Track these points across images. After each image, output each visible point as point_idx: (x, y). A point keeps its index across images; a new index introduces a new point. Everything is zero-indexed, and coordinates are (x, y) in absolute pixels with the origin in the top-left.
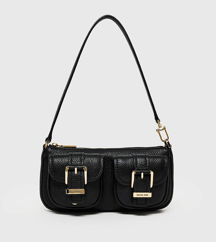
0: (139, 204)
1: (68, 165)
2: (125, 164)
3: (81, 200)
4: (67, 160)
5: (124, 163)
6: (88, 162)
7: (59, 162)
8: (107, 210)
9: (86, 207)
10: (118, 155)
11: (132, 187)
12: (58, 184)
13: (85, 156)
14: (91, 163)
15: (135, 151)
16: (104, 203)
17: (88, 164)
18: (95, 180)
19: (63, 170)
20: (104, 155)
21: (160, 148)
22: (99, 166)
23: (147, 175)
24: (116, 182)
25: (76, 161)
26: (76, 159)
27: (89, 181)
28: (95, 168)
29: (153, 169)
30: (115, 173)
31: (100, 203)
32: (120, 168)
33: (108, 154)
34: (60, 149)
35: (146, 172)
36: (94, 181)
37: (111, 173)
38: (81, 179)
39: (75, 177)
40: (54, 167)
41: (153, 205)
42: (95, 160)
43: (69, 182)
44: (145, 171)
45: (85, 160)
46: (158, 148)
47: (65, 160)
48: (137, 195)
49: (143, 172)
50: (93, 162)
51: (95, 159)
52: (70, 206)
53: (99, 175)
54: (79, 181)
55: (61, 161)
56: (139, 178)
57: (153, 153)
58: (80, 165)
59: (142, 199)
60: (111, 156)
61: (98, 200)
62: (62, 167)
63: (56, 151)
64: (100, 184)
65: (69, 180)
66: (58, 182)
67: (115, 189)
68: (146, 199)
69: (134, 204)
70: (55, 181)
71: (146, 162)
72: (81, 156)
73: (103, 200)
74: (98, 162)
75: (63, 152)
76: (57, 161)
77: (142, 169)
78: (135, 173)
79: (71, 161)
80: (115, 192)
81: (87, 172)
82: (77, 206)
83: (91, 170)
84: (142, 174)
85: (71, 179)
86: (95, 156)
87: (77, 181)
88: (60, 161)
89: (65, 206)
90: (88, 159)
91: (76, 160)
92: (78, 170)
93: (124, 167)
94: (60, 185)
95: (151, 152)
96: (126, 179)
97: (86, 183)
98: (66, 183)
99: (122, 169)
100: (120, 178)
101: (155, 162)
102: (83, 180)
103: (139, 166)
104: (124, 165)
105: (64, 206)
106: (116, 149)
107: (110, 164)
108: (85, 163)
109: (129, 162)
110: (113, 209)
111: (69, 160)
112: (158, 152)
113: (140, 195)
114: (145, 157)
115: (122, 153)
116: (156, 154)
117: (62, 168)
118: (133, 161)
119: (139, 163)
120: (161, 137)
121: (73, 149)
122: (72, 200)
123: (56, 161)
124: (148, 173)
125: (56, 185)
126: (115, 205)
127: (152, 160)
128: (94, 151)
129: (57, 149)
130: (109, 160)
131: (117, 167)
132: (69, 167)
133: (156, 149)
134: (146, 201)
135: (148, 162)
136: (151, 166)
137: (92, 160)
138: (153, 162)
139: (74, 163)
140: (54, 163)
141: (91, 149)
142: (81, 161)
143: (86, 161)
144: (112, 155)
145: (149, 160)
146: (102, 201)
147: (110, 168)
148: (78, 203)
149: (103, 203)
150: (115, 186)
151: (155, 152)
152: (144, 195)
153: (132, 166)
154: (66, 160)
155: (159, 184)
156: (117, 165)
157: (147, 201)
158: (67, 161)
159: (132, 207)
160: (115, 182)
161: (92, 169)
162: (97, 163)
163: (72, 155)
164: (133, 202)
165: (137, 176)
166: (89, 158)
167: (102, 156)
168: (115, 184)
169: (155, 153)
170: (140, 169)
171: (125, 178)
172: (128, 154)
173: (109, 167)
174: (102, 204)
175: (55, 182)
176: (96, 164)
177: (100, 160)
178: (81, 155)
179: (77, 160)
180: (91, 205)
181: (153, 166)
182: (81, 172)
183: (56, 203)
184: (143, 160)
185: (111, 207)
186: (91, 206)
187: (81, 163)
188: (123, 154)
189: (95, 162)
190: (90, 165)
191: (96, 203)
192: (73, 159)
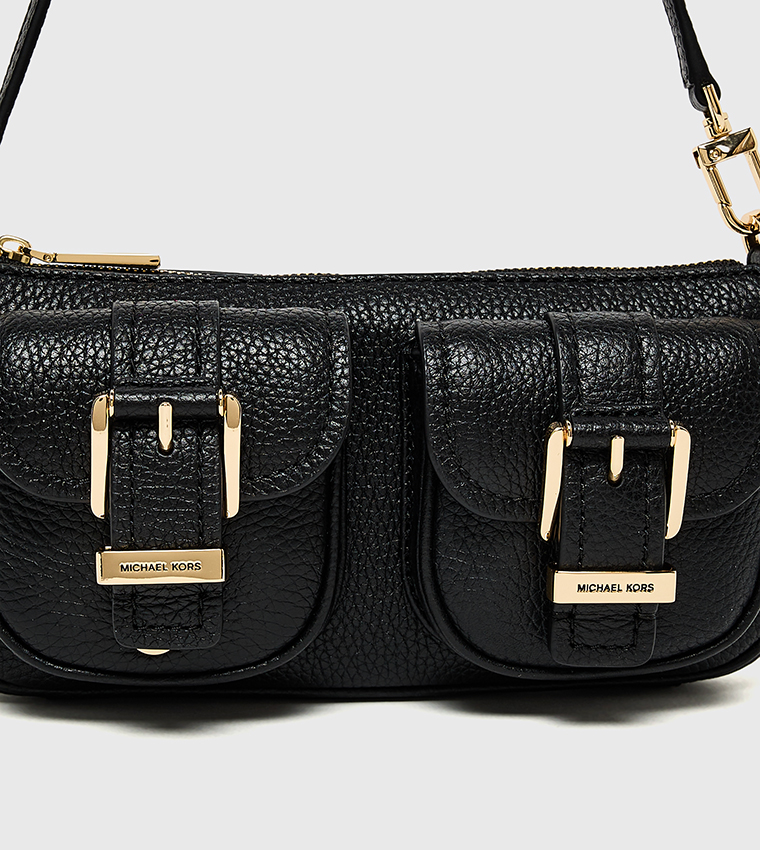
0: (587, 651)
1: (109, 385)
2: (500, 380)
3: (200, 626)
4: (102, 354)
5: (493, 370)
6: (246, 363)
7: (47, 362)
8: (367, 684)
9: (231, 669)
10: (444, 318)
11: (545, 530)
12: (37, 513)
13: (224, 324)
14: (267, 374)
15: (553, 293)
16: (349, 641)
17: (244, 381)
18: (298, 487)
19: (72, 419)
20: (352, 317)
21: (720, 275)
22: (322, 394)
23: (647, 450)
24: (435, 503)
25: (164, 358)
26: (166, 345)
27: (253, 497)
28: (291, 405)
29: (687, 411)
30: (433, 438)
31: (325, 641)
32: (464, 408)
33: (379, 313)
34: (48, 277)
35: (641, 434)
36: (288, 496)
37: (400, 440)
38: (201, 483)
39: (159, 469)
40: (12, 399)
41: (675, 650)
42: (293, 355)
43: (119, 500)
44: (637, 427)
45: (229, 349)
46: (709, 275)
47: (85, 351)
48: (581, 588)
49: (620, 434)
50: (282, 366)
51: (297, 346)
52: (120, 667)
53: (325, 453)
54: (190, 495)
55: (61, 355)
56: (593, 473)
57: (673, 308)
58: (192, 387)
59: (606, 618)
60: (397, 328)
61: (309, 622)
62: (70, 397)
63: (23, 290)
64: (327, 518)
65: (120, 488)
66: (41, 503)
67: (426, 547)
68: (636, 616)
69: (554, 645)
70: (21, 493)
71: (642, 362)
72: (199, 325)
73: (341, 620)
74: (314, 364)
75: (72, 298)
76: (31, 355)
77: (617, 414)
78: (569, 440)
79: (132, 356)
80: (426, 567)
81: (243, 431)
82: (166, 666)
83: (265, 417)
84: (618, 445)
85: (132, 483)
86: (292, 325)
87: (173, 492)
88: (54, 354)
89: (90, 664)
90: (247, 347)
91: (163, 354)
92: (177, 422)
93: (490, 399)
94: (53, 524)
95: (659, 299)
96: (504, 481)
97: (233, 509)
98: (98, 508)
99: (477, 412)
100: (466, 476)
101: (697, 362)
102: (212, 490)
103: (590, 389)
104: (492, 385)
105: (78, 667)
106: (425, 279)
107: (390, 377)
108: (229, 369)
109: (523, 363)
110: (406, 683)
111: (112, 350)
112: (705, 303)
113: (600, 588)
114: (630, 333)
115: (469, 306)
116: (697, 310)
117: (66, 406)
118: (549, 358)
119: (594, 374)
120: (725, 202)
121: (142, 278)
122: (135, 627)
123: (26, 355)
124: (655, 443)
125: (27, 521)
126: (424, 654)
127: (680, 350)
128: (282, 294)
129: (31, 276)
130: (382, 353)
131: (445, 401)
132: (119, 397)
133: (696, 277)
134: (635, 631)
135: (649, 363)
136: (672, 392)
137: (277, 351)
138: (687, 366)
139: (149, 371)
140: (13, 374)
141: (260, 281)
142: (198, 354)
143: (230, 358)
144: (402, 318)
145: (659, 353)
146: (335, 630)
147: (386, 408)
148: (179, 647)
149: (343, 639)
150: (427, 525)
151: (687, 298)
152: (624, 587)
153: (544, 394)
154: (93, 352)
155: (722, 512)
156: (443, 384)
157: (645, 627)
158: (105, 359)
159: (540, 668)
160: (428, 497)
161: (274, 413)
162: (307, 370)
163: (132, 319)
164: (546, 635)
165: (584, 458)
166: (253, 339)
167: (340, 327)
168: (428, 516)
169: (686, 308)
170: (604, 414)
171: (499, 471)
172: (512, 309)
173: (386, 397)
174: (337, 649)
175: (17, 505)
176: (298, 379)
177: (330, 352)
178: (196, 318)
179: (173, 351)
180: (263, 655)
181: (685, 391)
182: (199, 434)
183: (21, 643)
184: (618, 350)
185: (397, 666)
186: (262, 661)
187: (198, 369)
188: (478, 313)
189: (297, 367)
190: (261, 383)
191: (295, 641)
192: (146, 343)
